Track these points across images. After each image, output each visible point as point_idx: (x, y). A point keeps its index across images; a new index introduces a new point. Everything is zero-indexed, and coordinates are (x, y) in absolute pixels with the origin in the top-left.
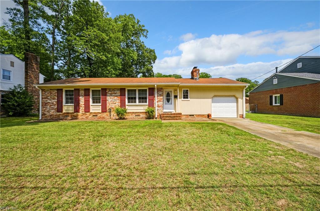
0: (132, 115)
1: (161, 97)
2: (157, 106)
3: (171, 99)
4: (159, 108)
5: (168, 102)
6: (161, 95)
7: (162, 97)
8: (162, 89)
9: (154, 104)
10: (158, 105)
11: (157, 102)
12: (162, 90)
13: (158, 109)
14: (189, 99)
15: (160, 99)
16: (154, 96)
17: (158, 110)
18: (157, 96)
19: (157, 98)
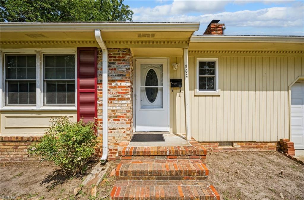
0: (16, 148)
1: (123, 84)
2: (110, 117)
3: (159, 92)
4: (115, 125)
5: (152, 100)
6: (122, 76)
7: (129, 84)
8: (127, 52)
9: (99, 108)
10: (113, 111)
11: (110, 99)
12: (127, 58)
13: (113, 126)
14: (217, 91)
15: (120, 90)
16: (99, 78)
17: (111, 130)
18: (110, 81)
19: (110, 87)
